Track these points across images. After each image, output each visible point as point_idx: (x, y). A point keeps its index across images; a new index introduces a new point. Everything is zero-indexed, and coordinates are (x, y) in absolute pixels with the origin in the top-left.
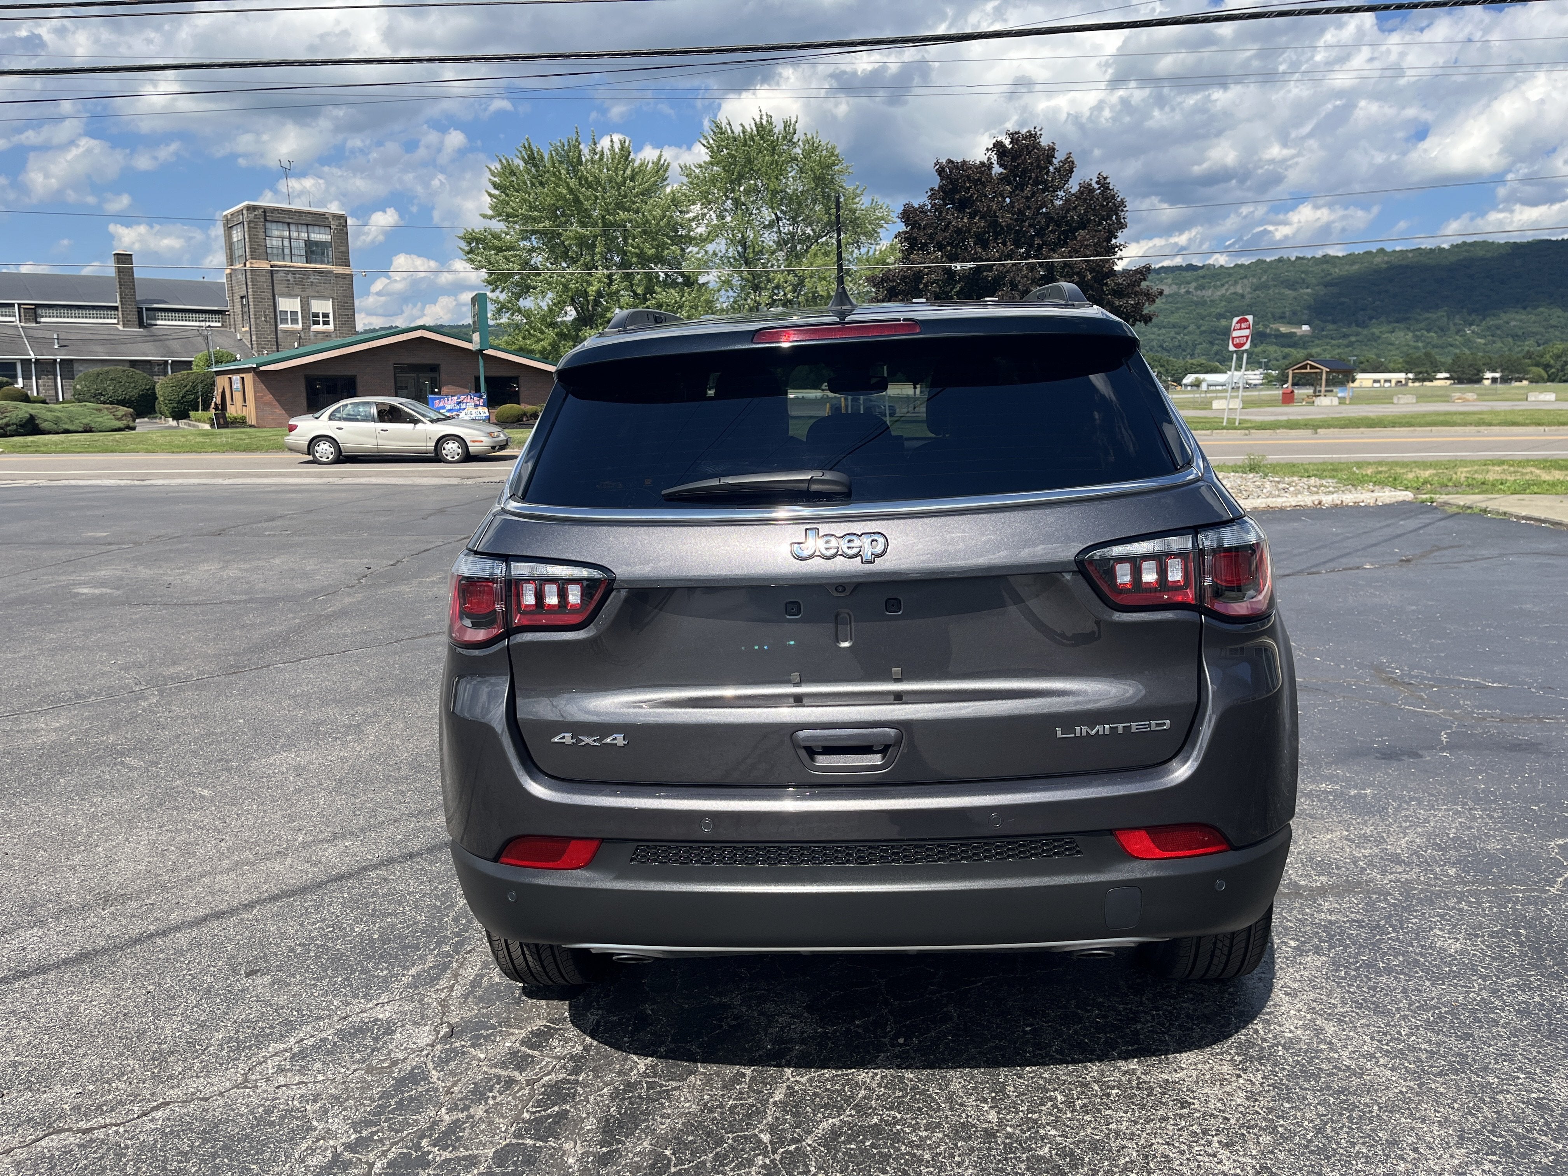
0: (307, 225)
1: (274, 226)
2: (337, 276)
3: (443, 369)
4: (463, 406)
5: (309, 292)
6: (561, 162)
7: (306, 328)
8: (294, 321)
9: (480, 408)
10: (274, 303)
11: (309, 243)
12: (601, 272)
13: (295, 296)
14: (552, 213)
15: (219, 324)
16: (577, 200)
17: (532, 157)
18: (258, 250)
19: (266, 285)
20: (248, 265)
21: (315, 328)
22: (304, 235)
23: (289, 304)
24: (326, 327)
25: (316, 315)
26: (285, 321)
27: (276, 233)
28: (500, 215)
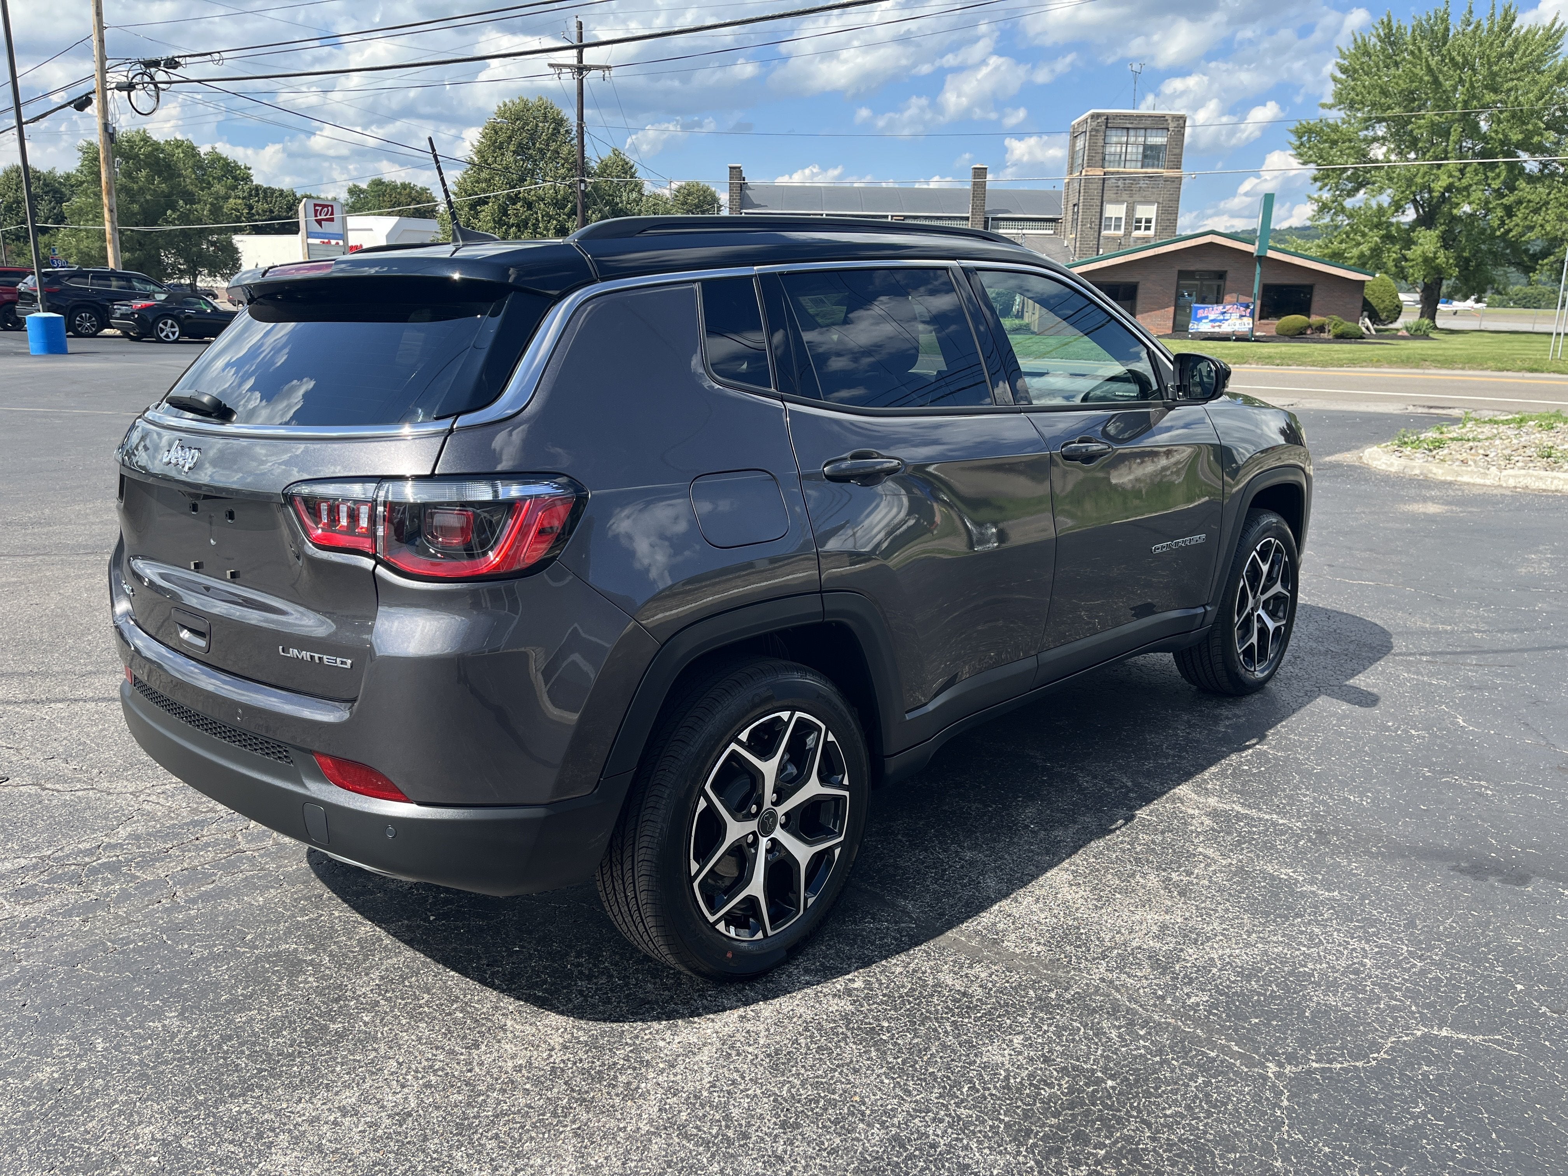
0: (1146, 129)
1: (1114, 132)
2: (1167, 179)
3: (1230, 276)
4: (1227, 316)
5: (1137, 198)
6: (1423, 38)
7: (1128, 234)
8: (1118, 227)
9: (1245, 319)
10: (1102, 210)
11: (1146, 147)
12: (1452, 163)
13: (1122, 202)
14: (1409, 98)
15: (1051, 232)
16: (1436, 82)
17: (1388, 35)
18: (1097, 157)
19: (1096, 193)
20: (1084, 173)
21: (1136, 234)
22: (1141, 140)
23: (1115, 211)
24: (1147, 232)
25: (1139, 221)
26: (1108, 227)
27: (1114, 139)
28: (1341, 103)
